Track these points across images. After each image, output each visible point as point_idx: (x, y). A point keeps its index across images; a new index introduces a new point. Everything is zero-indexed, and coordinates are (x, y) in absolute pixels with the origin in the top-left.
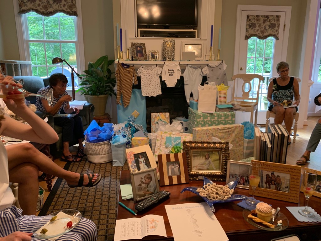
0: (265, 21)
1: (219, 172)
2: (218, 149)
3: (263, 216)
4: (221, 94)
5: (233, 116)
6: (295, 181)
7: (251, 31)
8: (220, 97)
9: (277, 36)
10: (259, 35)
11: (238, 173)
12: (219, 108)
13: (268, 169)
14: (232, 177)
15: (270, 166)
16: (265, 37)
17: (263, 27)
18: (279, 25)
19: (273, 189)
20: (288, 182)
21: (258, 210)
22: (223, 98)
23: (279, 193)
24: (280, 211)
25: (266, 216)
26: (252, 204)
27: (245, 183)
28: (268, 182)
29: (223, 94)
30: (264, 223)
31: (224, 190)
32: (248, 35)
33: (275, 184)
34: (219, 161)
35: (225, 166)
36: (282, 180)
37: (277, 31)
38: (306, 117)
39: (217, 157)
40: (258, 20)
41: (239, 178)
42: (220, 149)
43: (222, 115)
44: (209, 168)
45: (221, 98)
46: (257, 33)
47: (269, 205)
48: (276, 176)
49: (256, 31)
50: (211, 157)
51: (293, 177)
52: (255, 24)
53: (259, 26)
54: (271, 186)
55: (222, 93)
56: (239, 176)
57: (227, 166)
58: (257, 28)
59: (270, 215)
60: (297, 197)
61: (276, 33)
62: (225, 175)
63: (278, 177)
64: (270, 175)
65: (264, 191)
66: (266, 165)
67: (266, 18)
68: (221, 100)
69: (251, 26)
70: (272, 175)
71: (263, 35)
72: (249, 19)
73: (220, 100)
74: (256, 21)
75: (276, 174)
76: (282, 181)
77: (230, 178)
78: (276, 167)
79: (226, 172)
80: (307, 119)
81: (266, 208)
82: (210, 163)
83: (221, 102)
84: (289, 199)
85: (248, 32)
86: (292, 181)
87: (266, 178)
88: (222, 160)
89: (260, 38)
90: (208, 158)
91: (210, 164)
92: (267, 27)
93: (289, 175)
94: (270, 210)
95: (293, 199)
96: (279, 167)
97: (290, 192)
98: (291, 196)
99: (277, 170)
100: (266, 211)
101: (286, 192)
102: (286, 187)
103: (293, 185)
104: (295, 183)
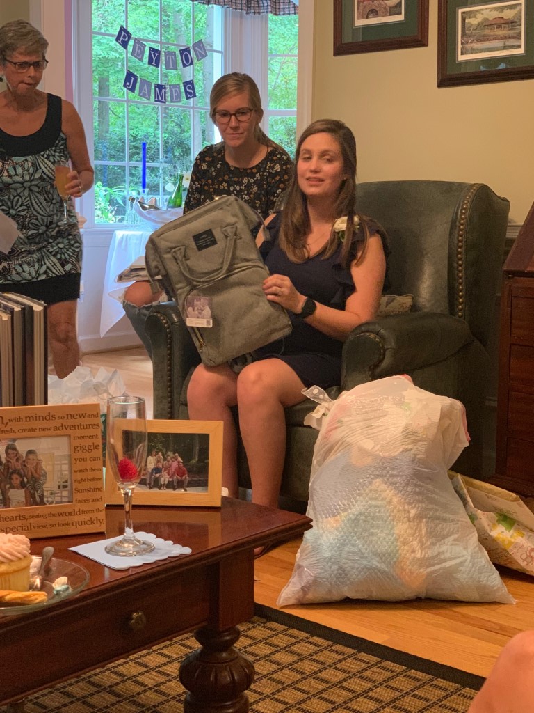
6: (87, 455)
19: (19, 504)
20: (66, 467)
23: (42, 513)
24: (55, 555)
25: (15, 572)
30: (7, 598)
33: (23, 486)
36: (44, 465)
47: (19, 536)
48: (24, 456)
51: (77, 443)
59: (23, 564)
60: (98, 510)
63: (31, 456)
64: (3, 456)
70: (10, 451)
75: (22, 447)
76: (46, 466)
78: (19, 419)
81: (9, 545)
84: (76, 523)
86: (76, 460)
93: (65, 440)
94: (24, 546)
95: (89, 523)
96: (28, 418)
97: (74, 501)
98: (81, 512)
99: (24, 430)
100: (11, 554)
101: (61, 502)
102: (60, 484)
103: (81, 471)
104: (88, 464)
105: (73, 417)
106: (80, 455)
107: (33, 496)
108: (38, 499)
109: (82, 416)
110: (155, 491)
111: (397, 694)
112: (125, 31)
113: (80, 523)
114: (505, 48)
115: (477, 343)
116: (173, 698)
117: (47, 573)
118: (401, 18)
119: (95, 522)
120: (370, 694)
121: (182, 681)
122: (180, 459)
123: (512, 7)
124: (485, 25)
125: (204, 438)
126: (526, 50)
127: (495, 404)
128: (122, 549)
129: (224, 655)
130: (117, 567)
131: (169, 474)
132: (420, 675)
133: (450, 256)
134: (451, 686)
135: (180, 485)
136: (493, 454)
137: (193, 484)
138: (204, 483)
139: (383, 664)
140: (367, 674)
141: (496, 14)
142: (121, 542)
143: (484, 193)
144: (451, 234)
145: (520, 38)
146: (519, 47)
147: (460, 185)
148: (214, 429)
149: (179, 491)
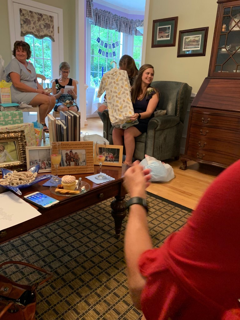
0: (39, 20)
1: (17, 163)
2: (13, 138)
3: (68, 186)
4: (4, 92)
5: (21, 115)
6: (90, 154)
7: (26, 28)
8: (3, 95)
9: (53, 37)
10: (35, 34)
11: (38, 159)
12: (4, 107)
13: (67, 148)
14: (33, 163)
15: (68, 145)
16: (42, 37)
17: (38, 25)
18: (54, 26)
19: (73, 165)
20: (85, 157)
21: (64, 182)
22: (6, 96)
23: (78, 168)
24: (82, 180)
25: (72, 186)
26: (56, 182)
27: (47, 167)
28: (68, 160)
29: (6, 92)
30: (70, 192)
31: (27, 175)
32: (23, 31)
33: (74, 161)
34: (16, 151)
35: (24, 155)
36: (79, 156)
37: (52, 32)
38: (86, 119)
39: (14, 148)
40: (32, 17)
41: (40, 163)
42: (15, 138)
43: (8, 114)
44: (5, 160)
45: (5, 96)
46: (33, 31)
47: (73, 176)
48: (74, 154)
49: (31, 28)
50: (6, 147)
51: (87, 151)
52: (29, 21)
53: (34, 23)
54: (71, 163)
55: (5, 90)
56: (40, 161)
57: (26, 155)
58: (32, 25)
59: (74, 184)
60: (92, 168)
61: (52, 34)
62: (25, 164)
63: (76, 154)
64: (69, 154)
65: (65, 169)
66: (64, 145)
67: (40, 17)
68: (5, 98)
69: (26, 22)
70: (71, 153)
71: (39, 34)
72: (22, 14)
73: (3, 98)
74: (30, 17)
75: (74, 152)
76: (80, 156)
77: (30, 165)
78: (73, 145)
79: (26, 161)
80: (87, 120)
81: (71, 179)
82: (6, 155)
83: (5, 101)
84: (87, 171)
85: (23, 28)
86: (87, 155)
87: (66, 156)
88: (19, 149)
89: (36, 36)
90: (3, 150)
91: (6, 157)
92: (42, 27)
93: (85, 150)
94: (74, 179)
95: (90, 170)
96: (75, 145)
97: (86, 165)
98: (88, 168)
99: (74, 147)
100: (71, 181)
101: (83, 165)
102: (83, 161)
103: (88, 158)
104: (90, 156)
105: (86, 144)
106: (88, 154)
107: (76, 164)
108: (77, 164)
109: (89, 144)
110: (106, 162)
111: (160, 208)
112: (99, 38)
114: (195, 48)
115: (181, 123)
116: (108, 206)
117: (80, 185)
118: (169, 38)
119: (92, 170)
120: (154, 207)
121: (111, 207)
122: (112, 154)
123: (198, 37)
124: (190, 41)
125: (118, 150)
126: (200, 48)
127: (186, 137)
129: (121, 202)
130: (97, 183)
131: (109, 158)
132: (165, 203)
133: (177, 101)
134: (173, 206)
135: (112, 161)
136: (184, 149)
137: (115, 161)
138: (118, 161)
139: (156, 200)
140: (153, 202)
141: (194, 39)
143: (186, 85)
144: (177, 95)
145: (199, 45)
146: (199, 47)
147: (180, 83)
148: (121, 148)
149: (112, 162)
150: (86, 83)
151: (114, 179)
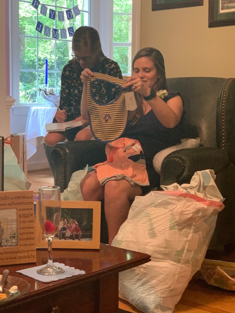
6: (27, 219)
20: (14, 226)
23: (1, 252)
51: (21, 212)
76: (3, 225)
84: (20, 258)
86: (20, 222)
95: (27, 257)
97: (19, 245)
98: (23, 251)
101: (12, 246)
102: (11, 236)
103: (23, 228)
104: (27, 225)
106: (22, 219)
109: (24, 197)
110: (63, 240)
113: (22, 258)
119: (30, 257)
122: (76, 223)
125: (90, 212)
128: (47, 272)
130: (44, 281)
131: (70, 231)
135: (77, 237)
137: (84, 237)
142: (45, 267)
148: (96, 206)
149: (76, 241)
150: (11, 95)
151: (83, 272)
